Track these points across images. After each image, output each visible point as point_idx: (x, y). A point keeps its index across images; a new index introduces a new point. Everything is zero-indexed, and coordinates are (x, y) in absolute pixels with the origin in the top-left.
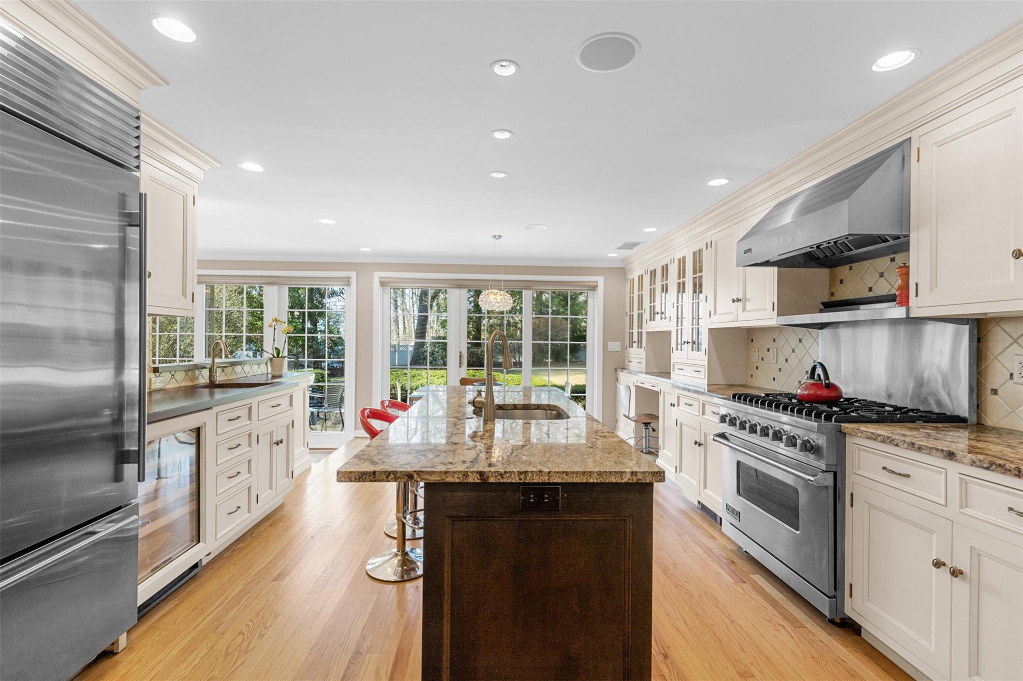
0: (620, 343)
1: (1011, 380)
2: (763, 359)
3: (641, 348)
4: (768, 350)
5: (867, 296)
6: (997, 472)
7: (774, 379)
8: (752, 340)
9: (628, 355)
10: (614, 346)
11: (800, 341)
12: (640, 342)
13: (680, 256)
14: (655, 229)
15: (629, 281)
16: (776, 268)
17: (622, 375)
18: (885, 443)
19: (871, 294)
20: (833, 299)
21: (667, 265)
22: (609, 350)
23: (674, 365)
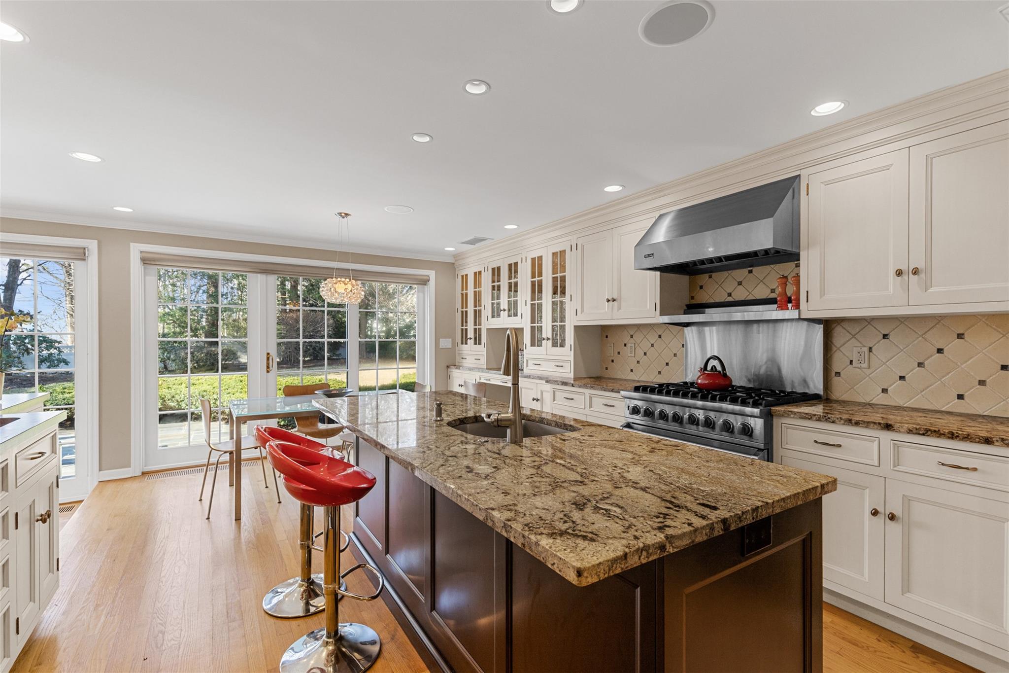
0: (451, 339)
1: (851, 366)
2: (619, 353)
3: (480, 344)
4: (625, 345)
5: (726, 300)
6: (933, 436)
7: (632, 370)
8: (607, 337)
9: (461, 352)
10: (445, 343)
11: (660, 336)
12: (477, 340)
13: (536, 255)
14: (516, 227)
15: (460, 277)
16: (658, 273)
17: (455, 373)
18: (821, 421)
19: (730, 299)
20: (693, 302)
21: (516, 264)
22: (441, 347)
23: (527, 361)
